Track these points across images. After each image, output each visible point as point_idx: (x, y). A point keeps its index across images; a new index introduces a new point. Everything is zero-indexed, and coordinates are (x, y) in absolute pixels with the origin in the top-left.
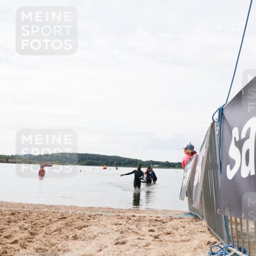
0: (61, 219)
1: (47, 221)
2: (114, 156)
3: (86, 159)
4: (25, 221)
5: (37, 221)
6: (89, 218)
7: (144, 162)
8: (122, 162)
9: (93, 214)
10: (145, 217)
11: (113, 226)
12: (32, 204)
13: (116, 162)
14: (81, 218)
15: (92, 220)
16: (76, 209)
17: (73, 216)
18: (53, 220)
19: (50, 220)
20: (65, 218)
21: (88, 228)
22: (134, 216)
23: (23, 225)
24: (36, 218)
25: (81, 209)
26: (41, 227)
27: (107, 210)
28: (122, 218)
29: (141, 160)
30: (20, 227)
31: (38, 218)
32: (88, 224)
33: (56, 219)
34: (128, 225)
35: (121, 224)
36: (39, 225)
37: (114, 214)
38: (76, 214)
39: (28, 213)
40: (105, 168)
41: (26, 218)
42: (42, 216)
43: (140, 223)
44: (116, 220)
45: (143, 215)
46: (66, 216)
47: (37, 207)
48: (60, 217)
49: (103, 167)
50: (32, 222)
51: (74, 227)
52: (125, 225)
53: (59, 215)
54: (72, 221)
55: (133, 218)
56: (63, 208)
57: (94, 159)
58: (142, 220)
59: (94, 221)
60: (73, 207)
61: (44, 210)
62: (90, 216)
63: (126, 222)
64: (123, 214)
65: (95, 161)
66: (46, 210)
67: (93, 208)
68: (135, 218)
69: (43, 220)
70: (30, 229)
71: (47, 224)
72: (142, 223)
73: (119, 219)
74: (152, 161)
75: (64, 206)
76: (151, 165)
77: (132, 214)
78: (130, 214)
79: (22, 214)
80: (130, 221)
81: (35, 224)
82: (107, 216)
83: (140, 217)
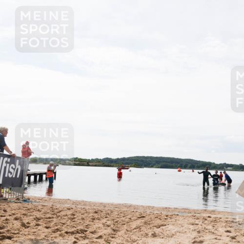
0: (140, 218)
1: (127, 220)
2: (187, 159)
3: (160, 162)
4: (107, 219)
5: (118, 219)
6: (166, 218)
7: (217, 164)
8: (196, 165)
9: (170, 214)
10: (221, 218)
11: (189, 225)
12: (112, 204)
13: (189, 165)
14: (159, 217)
15: (169, 220)
16: (153, 209)
17: (151, 216)
18: (132, 218)
19: (130, 219)
20: (144, 217)
21: (166, 227)
22: (209, 217)
23: (106, 222)
24: (117, 216)
25: (158, 209)
26: (123, 224)
27: (183, 211)
28: (198, 219)
29: (214, 163)
30: (103, 224)
31: (118, 216)
32: (165, 223)
33: (136, 218)
34: (204, 226)
35: (198, 224)
36: (120, 222)
37: (190, 215)
38: (153, 214)
39: (109, 212)
40: (180, 171)
41: (108, 216)
42: (122, 215)
43: (216, 223)
44: (192, 221)
45: (219, 216)
46: (144, 215)
47: (117, 206)
48: (139, 216)
49: (178, 170)
50: (113, 220)
51: (152, 225)
52: (202, 225)
53: (138, 214)
54: (150, 220)
55: (208, 219)
56: (141, 208)
57: (169, 162)
58: (218, 221)
59: (171, 220)
60: (151, 207)
61: (124, 210)
62: (167, 216)
63: (203, 222)
64: (198, 215)
65: (169, 164)
66: (125, 209)
67: (169, 208)
68: (211, 219)
69: (123, 219)
70: (112, 226)
71: (128, 223)
72: (218, 224)
73: (195, 220)
74: (225, 163)
75: (142, 206)
76: (225, 168)
77: (208, 215)
78: (206, 215)
79: (104, 212)
80: (206, 222)
81: (117, 222)
82: (183, 216)
83: (215, 218)
